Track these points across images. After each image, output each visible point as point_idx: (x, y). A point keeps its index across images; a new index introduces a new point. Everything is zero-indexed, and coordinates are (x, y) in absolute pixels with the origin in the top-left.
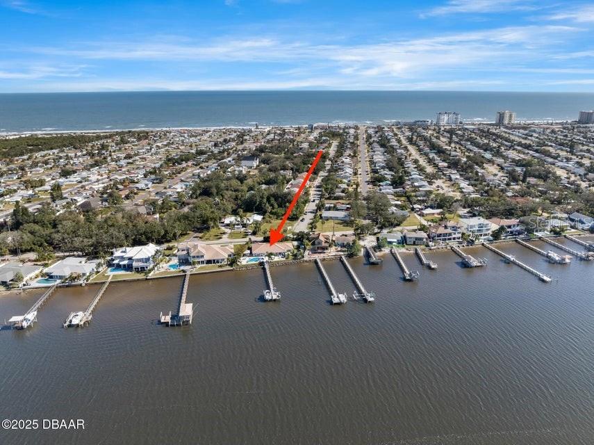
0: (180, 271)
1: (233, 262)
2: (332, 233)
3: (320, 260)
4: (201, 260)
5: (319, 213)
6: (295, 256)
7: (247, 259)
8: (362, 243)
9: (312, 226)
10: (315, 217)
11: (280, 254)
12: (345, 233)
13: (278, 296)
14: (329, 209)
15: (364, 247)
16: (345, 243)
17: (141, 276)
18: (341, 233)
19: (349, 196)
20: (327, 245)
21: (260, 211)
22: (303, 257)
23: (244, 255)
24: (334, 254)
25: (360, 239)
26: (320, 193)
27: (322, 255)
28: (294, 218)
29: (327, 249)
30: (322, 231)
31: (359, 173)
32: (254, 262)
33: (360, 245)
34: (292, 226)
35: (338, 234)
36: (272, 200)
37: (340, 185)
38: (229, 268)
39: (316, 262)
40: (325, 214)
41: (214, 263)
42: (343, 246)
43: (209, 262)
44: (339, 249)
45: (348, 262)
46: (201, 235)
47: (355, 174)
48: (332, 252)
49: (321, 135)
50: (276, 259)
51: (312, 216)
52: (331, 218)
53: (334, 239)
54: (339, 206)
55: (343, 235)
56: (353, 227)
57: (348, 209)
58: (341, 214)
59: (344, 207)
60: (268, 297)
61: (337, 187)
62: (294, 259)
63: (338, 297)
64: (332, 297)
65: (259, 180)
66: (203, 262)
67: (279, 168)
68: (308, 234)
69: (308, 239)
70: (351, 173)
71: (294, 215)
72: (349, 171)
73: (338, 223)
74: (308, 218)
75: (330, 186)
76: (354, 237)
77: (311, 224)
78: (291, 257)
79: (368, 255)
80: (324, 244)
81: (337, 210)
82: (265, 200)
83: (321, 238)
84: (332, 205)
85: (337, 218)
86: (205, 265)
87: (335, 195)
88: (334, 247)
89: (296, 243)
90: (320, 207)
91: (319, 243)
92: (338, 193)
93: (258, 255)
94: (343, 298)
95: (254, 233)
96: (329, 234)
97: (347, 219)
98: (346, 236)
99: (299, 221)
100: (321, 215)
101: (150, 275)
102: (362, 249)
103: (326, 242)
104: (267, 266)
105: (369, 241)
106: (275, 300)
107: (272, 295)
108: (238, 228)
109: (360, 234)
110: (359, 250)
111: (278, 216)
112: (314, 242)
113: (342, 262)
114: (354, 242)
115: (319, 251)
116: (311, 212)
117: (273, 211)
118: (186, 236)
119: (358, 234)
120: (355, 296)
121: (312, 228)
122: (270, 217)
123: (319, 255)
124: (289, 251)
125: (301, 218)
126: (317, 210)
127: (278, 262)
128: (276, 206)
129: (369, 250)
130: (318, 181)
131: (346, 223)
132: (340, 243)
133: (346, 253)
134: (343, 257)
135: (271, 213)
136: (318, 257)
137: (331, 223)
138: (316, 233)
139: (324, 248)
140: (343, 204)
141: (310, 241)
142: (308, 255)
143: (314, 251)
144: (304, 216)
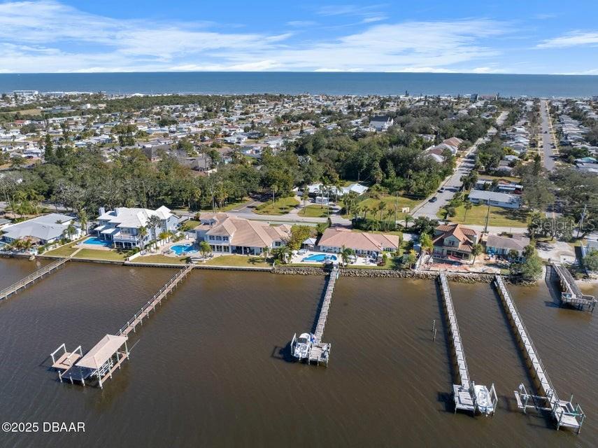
0: (181, 260)
1: (278, 256)
2: (481, 228)
3: (448, 277)
4: (223, 244)
5: (464, 193)
6: (398, 261)
7: (307, 253)
8: (542, 254)
9: (448, 212)
10: (456, 197)
11: (369, 253)
12: (508, 230)
13: (323, 356)
14: (484, 188)
15: (548, 264)
16: (508, 251)
17: (118, 258)
18: (501, 230)
19: (521, 172)
20: (468, 249)
21: (367, 179)
22: (413, 267)
23: (303, 246)
24: (480, 269)
25: (538, 246)
26: (473, 165)
27: (454, 268)
28: (419, 196)
29: (466, 256)
30: (463, 222)
31: (539, 145)
32: (314, 263)
33: (539, 259)
34: (412, 207)
35: (494, 231)
36: (390, 165)
37: (507, 157)
38: (266, 266)
39: (438, 280)
40: (475, 194)
41: (246, 253)
42: (501, 255)
43: (238, 250)
44: (493, 260)
45: (510, 293)
46: (259, 204)
47: (533, 145)
48: (477, 265)
49: (486, 104)
50: (360, 262)
51: (451, 195)
52: (485, 202)
53: (485, 238)
54: (501, 185)
55: (504, 234)
56: (524, 221)
57: (517, 191)
58: (504, 198)
59: (512, 187)
60: (299, 352)
61: (502, 159)
62: (394, 268)
63: (472, 392)
64: (456, 387)
65: (380, 140)
66: (226, 249)
67: (418, 130)
68: (435, 223)
69: (431, 232)
70: (528, 143)
71: (420, 190)
72: (524, 141)
73: (497, 213)
74: (444, 198)
75: (490, 156)
76: (526, 242)
77: (446, 207)
78: (389, 263)
79: (556, 285)
80: (461, 247)
81: (498, 190)
82: (377, 164)
83: (458, 234)
84: (490, 183)
85: (496, 203)
86: (230, 254)
87: (497, 169)
88: (482, 256)
89: (407, 238)
90: (468, 183)
91: (452, 243)
92: (503, 166)
93: (329, 251)
94: (484, 398)
95: (343, 212)
96: (478, 229)
97: (515, 206)
98: (510, 236)
99: (427, 200)
100: (466, 196)
101: (131, 258)
102: (544, 268)
103: (466, 243)
104: (335, 275)
105: (559, 254)
106: (314, 363)
107: (311, 347)
108: (320, 201)
109: (541, 236)
110: (537, 270)
111: (391, 189)
112: (442, 240)
113: (496, 290)
114: (528, 252)
115: (450, 259)
116: (451, 190)
117: (386, 180)
118: (237, 204)
119: (537, 236)
120: (521, 397)
121: (445, 215)
122: (378, 190)
123: (447, 267)
124: (389, 250)
125: (431, 197)
126: (461, 188)
127: (360, 269)
128: (393, 173)
129: (560, 273)
130: (472, 150)
131: (512, 213)
132: (496, 247)
133: (507, 272)
134: (499, 279)
135: (383, 184)
136: (444, 271)
137: (484, 210)
138: (450, 224)
139: (461, 255)
140: (510, 182)
141: (434, 237)
142: (423, 264)
143: (440, 259)
144: (437, 195)
